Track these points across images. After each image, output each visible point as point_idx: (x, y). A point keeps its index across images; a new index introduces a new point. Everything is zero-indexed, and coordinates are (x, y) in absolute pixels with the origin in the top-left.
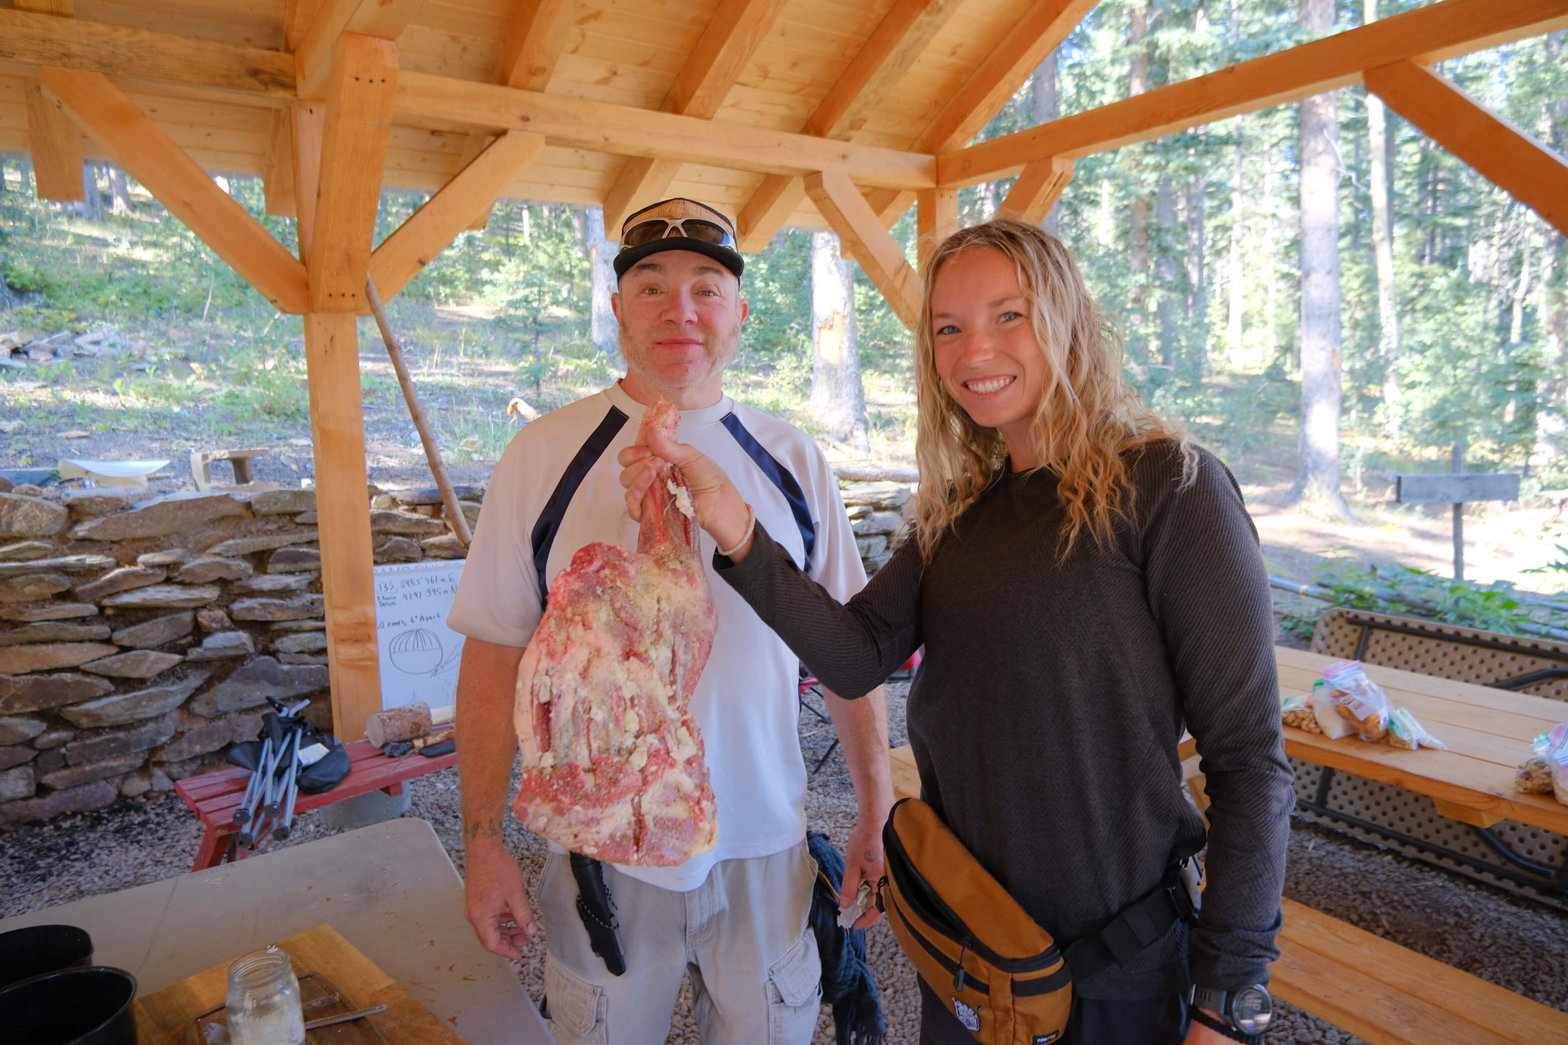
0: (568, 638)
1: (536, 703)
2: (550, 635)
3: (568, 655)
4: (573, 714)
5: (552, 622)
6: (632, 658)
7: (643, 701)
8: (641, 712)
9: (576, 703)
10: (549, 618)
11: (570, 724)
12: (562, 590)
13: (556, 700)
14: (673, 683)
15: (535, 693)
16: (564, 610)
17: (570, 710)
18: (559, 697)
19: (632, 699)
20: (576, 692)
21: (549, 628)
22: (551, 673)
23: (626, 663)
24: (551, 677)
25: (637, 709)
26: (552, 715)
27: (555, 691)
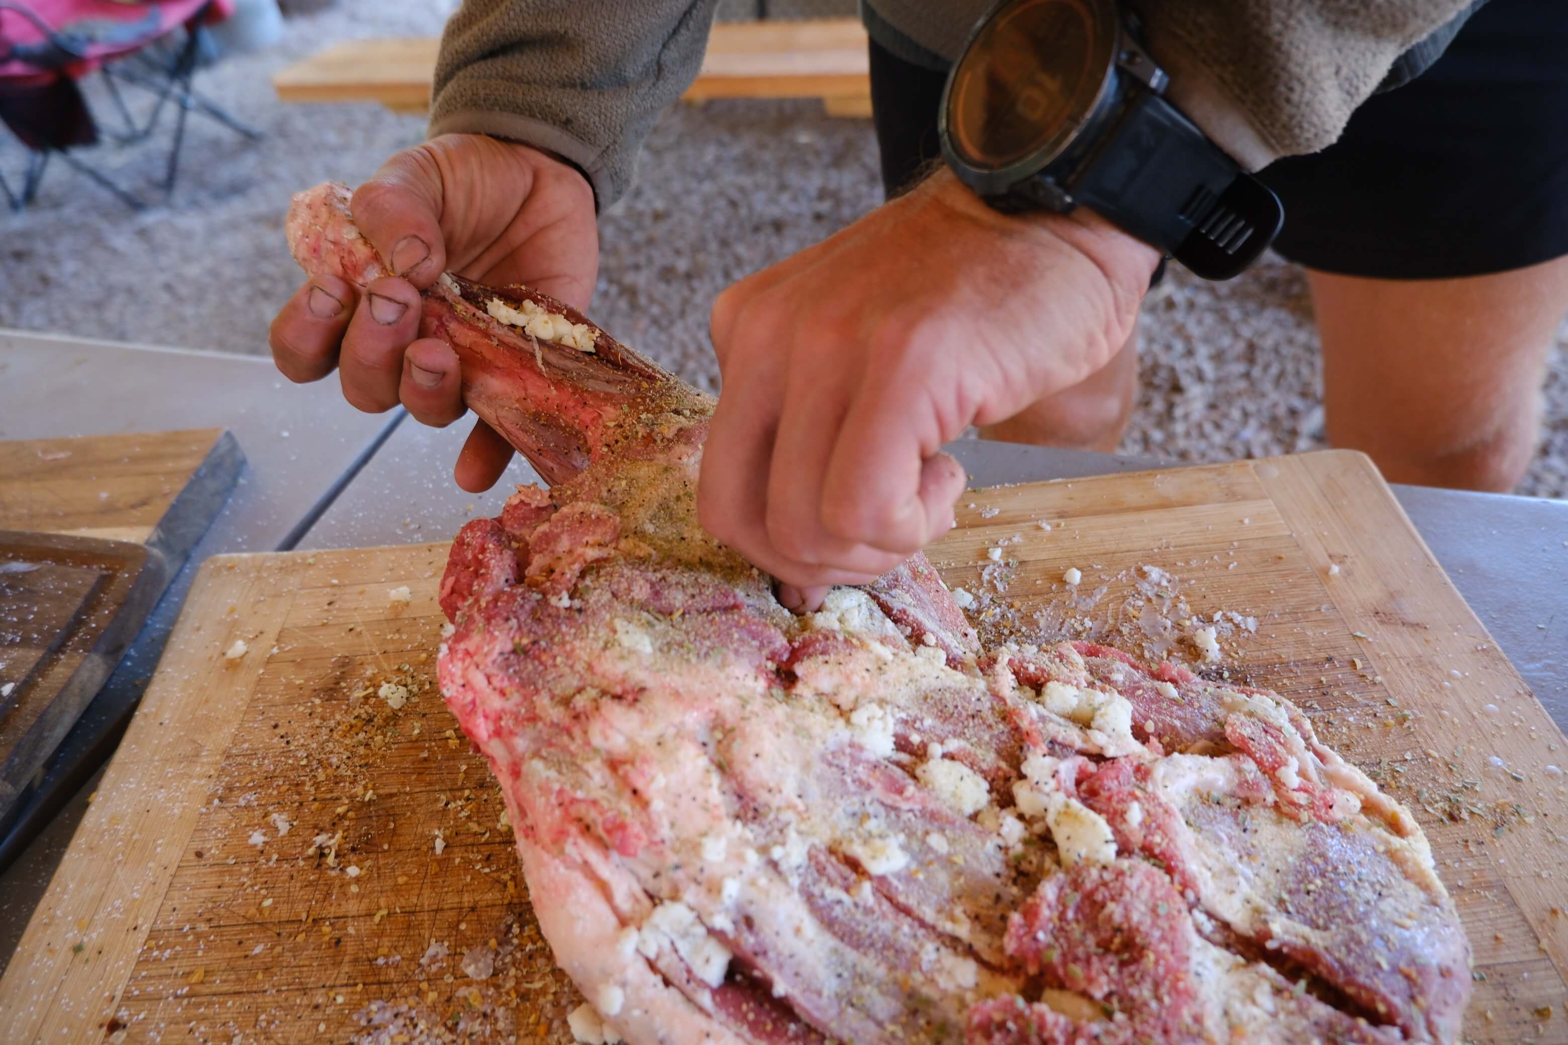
0: (614, 764)
1: (706, 999)
2: (565, 804)
3: (658, 805)
4: (828, 923)
5: (537, 769)
6: (799, 669)
7: (928, 722)
8: (953, 745)
9: (809, 898)
10: (516, 773)
11: (851, 955)
12: (478, 679)
13: (749, 941)
14: (917, 638)
15: (679, 976)
16: (533, 719)
17: (810, 927)
18: (749, 922)
19: (902, 744)
20: (774, 865)
21: (545, 789)
22: (663, 887)
23: (800, 688)
24: (675, 897)
25: (936, 749)
26: (780, 989)
27: (722, 922)
